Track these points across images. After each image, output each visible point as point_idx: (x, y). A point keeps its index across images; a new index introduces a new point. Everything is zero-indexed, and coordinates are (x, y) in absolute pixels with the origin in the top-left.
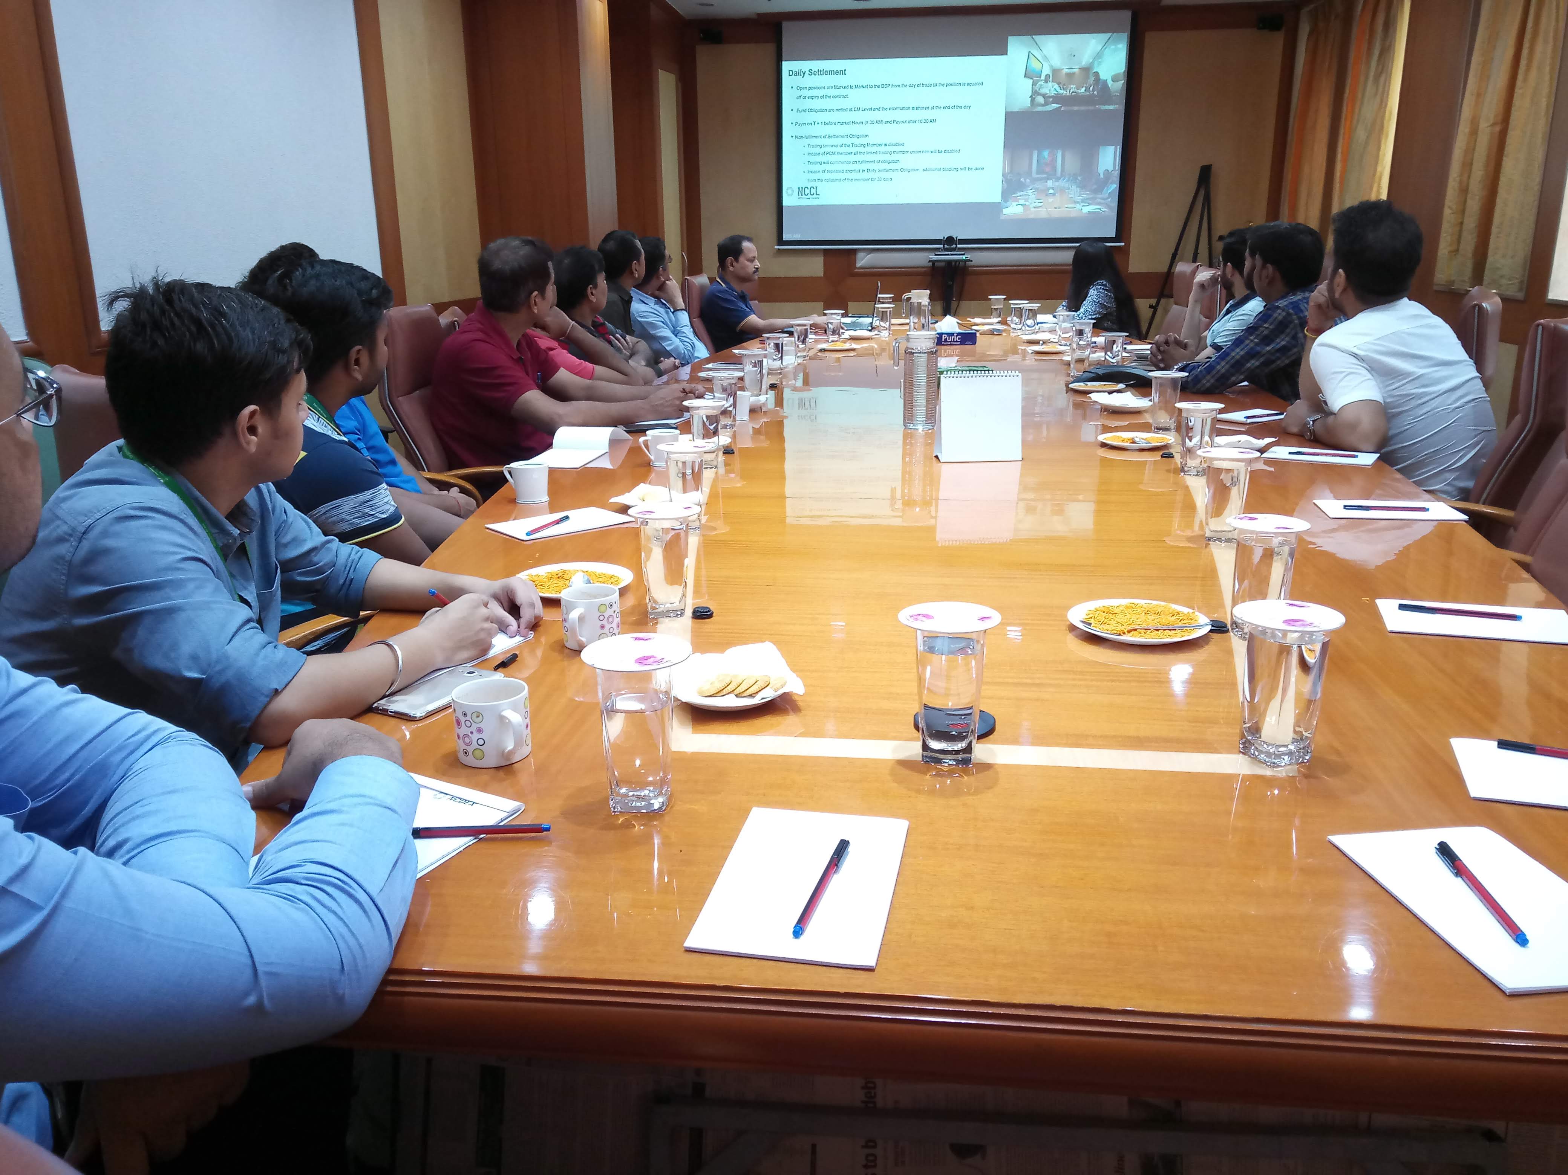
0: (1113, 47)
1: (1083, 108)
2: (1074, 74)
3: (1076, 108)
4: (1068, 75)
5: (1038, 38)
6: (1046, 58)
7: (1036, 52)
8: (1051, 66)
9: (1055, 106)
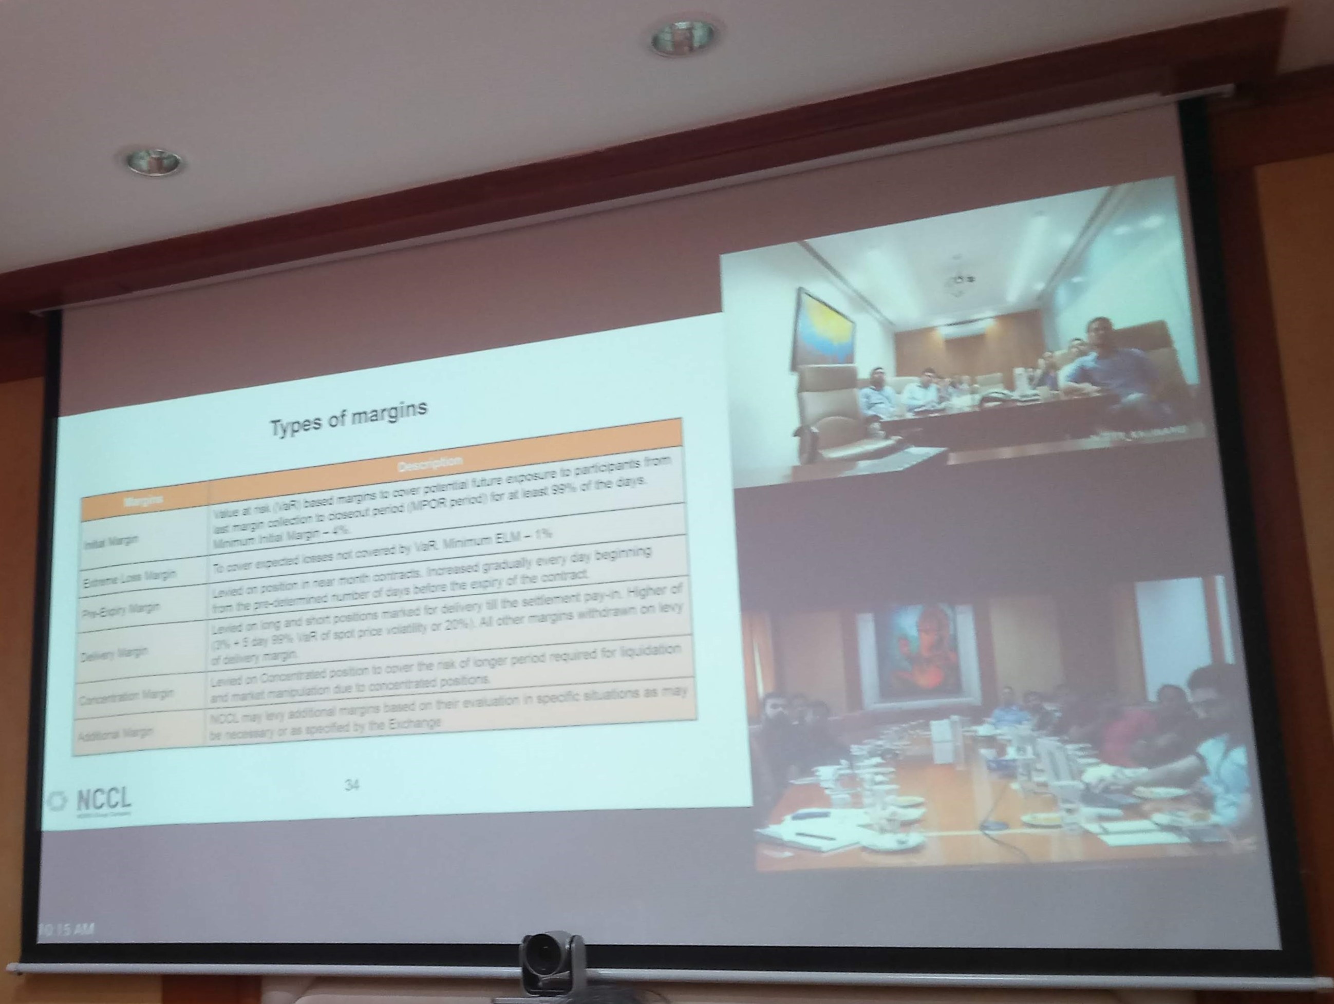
0: (1122, 230)
1: (1035, 449)
2: (978, 339)
3: (1007, 453)
4: (955, 344)
5: (824, 244)
6: (863, 302)
7: (821, 288)
8: (887, 325)
9: (919, 453)
